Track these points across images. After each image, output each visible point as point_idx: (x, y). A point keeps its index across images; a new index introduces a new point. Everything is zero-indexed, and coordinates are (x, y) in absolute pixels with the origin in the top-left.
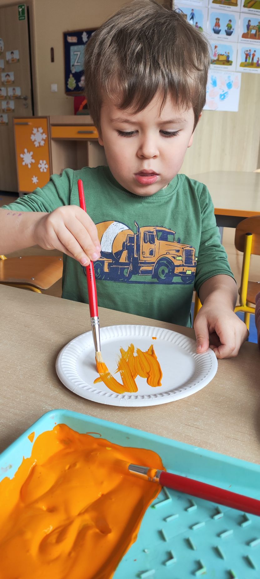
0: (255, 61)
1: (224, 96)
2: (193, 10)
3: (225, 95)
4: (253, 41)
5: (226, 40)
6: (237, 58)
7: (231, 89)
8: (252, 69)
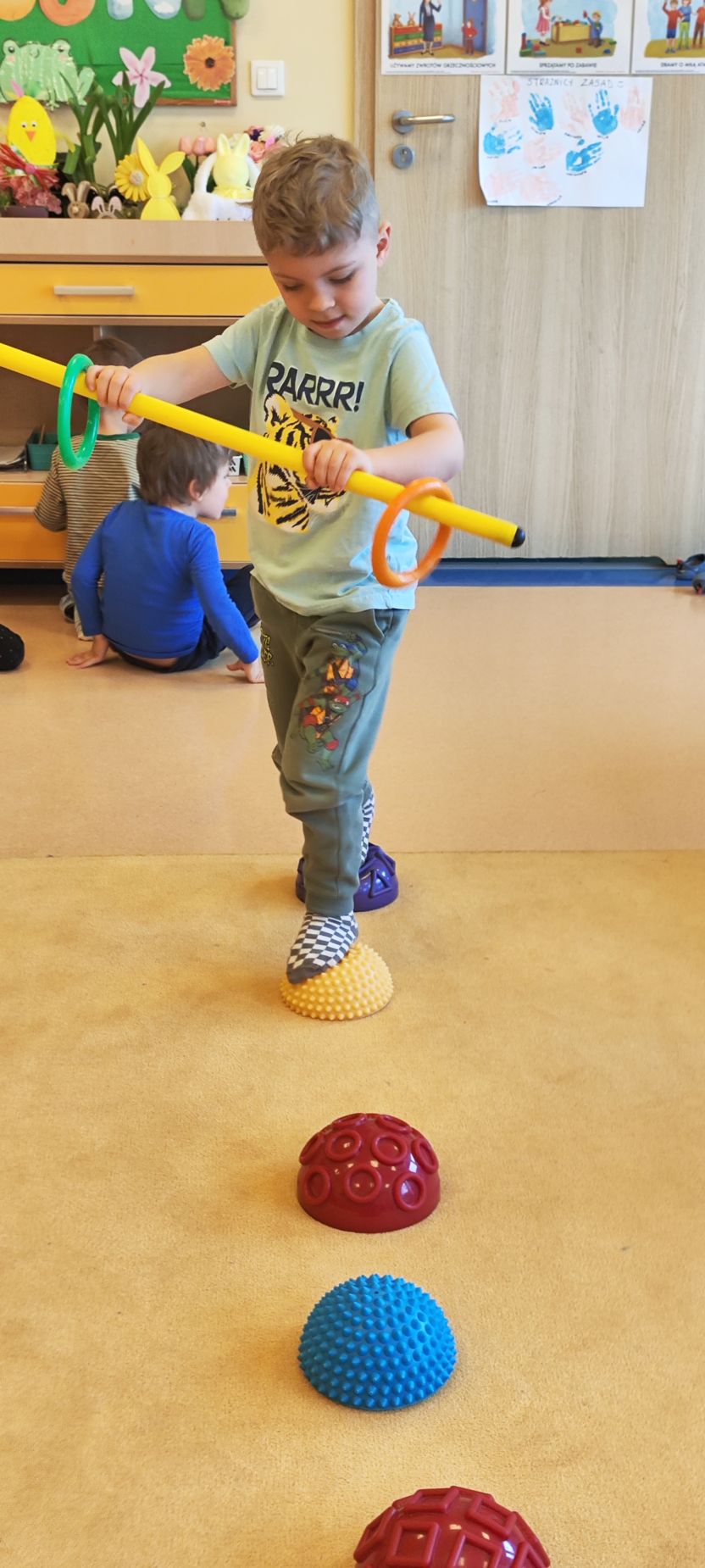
1: (586, 160)
3: (590, 153)
6: (634, 26)
8: (697, 60)
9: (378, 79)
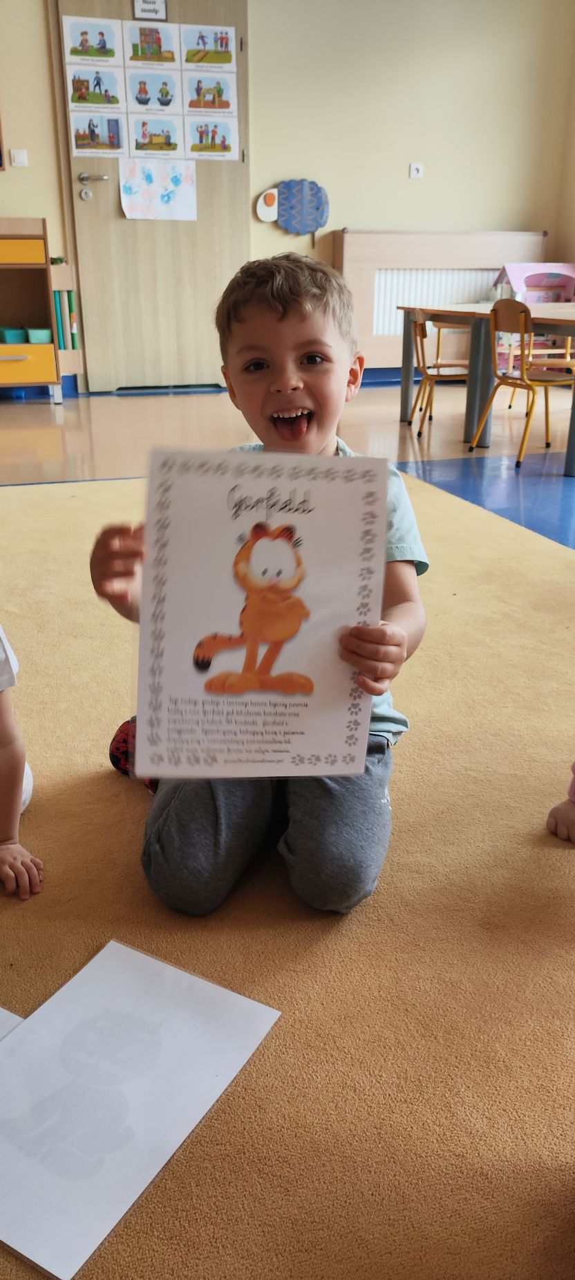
0: (218, 141)
1: (169, 198)
2: (97, 73)
3: (170, 195)
4: (209, 112)
5: (162, 112)
6: (185, 138)
7: (180, 186)
8: (213, 154)
9: (72, 159)
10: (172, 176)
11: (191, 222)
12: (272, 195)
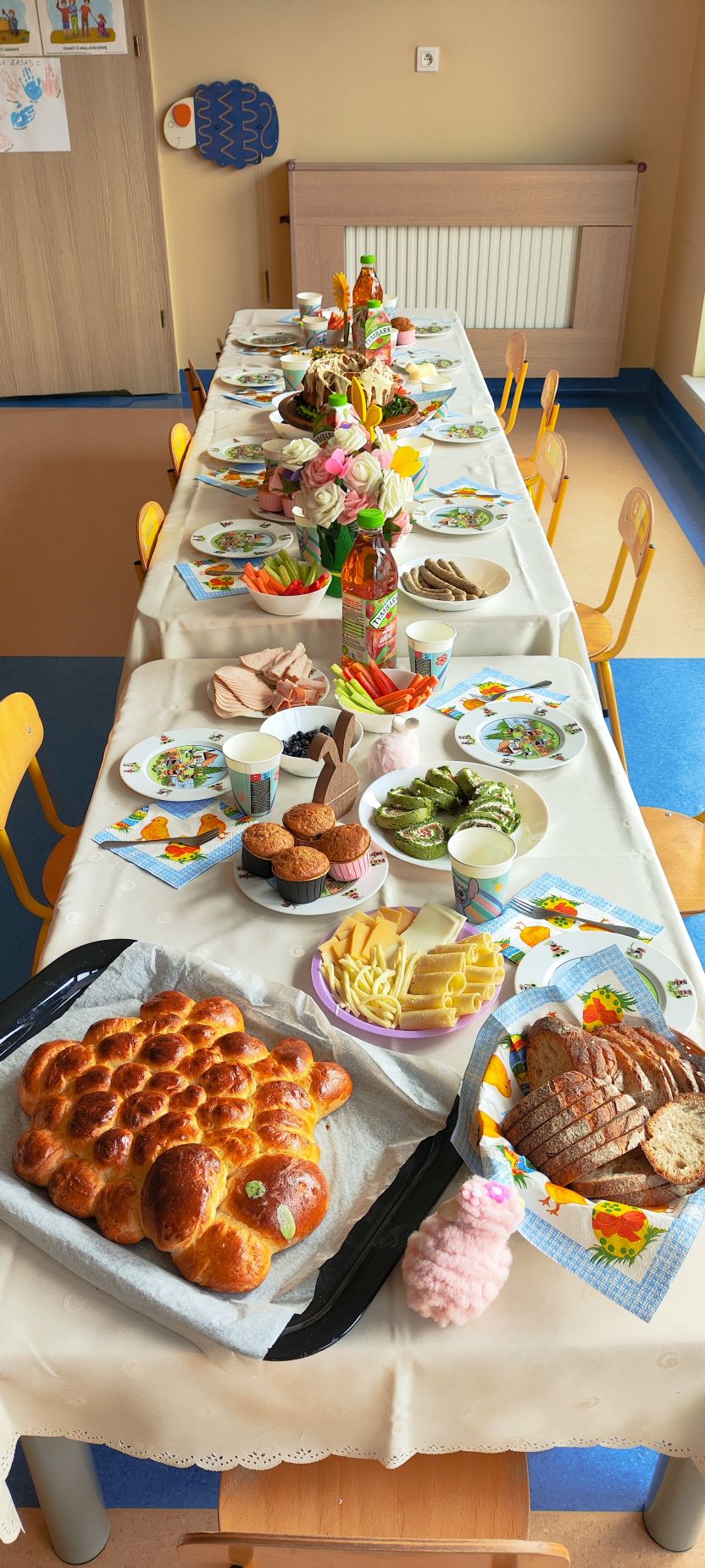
0: (93, 24)
1: (25, 118)
3: (26, 113)
8: (88, 45)
10: (25, 84)
11: (62, 153)
12: (186, 107)
